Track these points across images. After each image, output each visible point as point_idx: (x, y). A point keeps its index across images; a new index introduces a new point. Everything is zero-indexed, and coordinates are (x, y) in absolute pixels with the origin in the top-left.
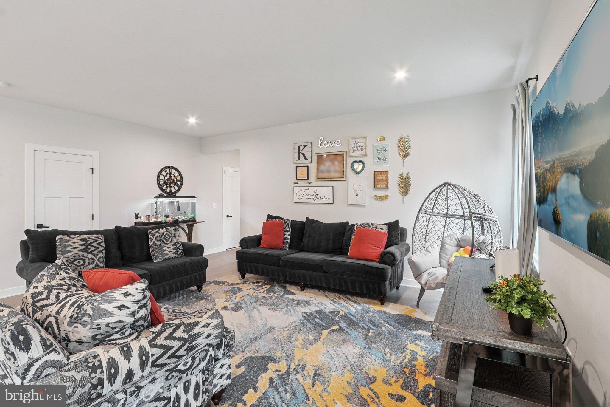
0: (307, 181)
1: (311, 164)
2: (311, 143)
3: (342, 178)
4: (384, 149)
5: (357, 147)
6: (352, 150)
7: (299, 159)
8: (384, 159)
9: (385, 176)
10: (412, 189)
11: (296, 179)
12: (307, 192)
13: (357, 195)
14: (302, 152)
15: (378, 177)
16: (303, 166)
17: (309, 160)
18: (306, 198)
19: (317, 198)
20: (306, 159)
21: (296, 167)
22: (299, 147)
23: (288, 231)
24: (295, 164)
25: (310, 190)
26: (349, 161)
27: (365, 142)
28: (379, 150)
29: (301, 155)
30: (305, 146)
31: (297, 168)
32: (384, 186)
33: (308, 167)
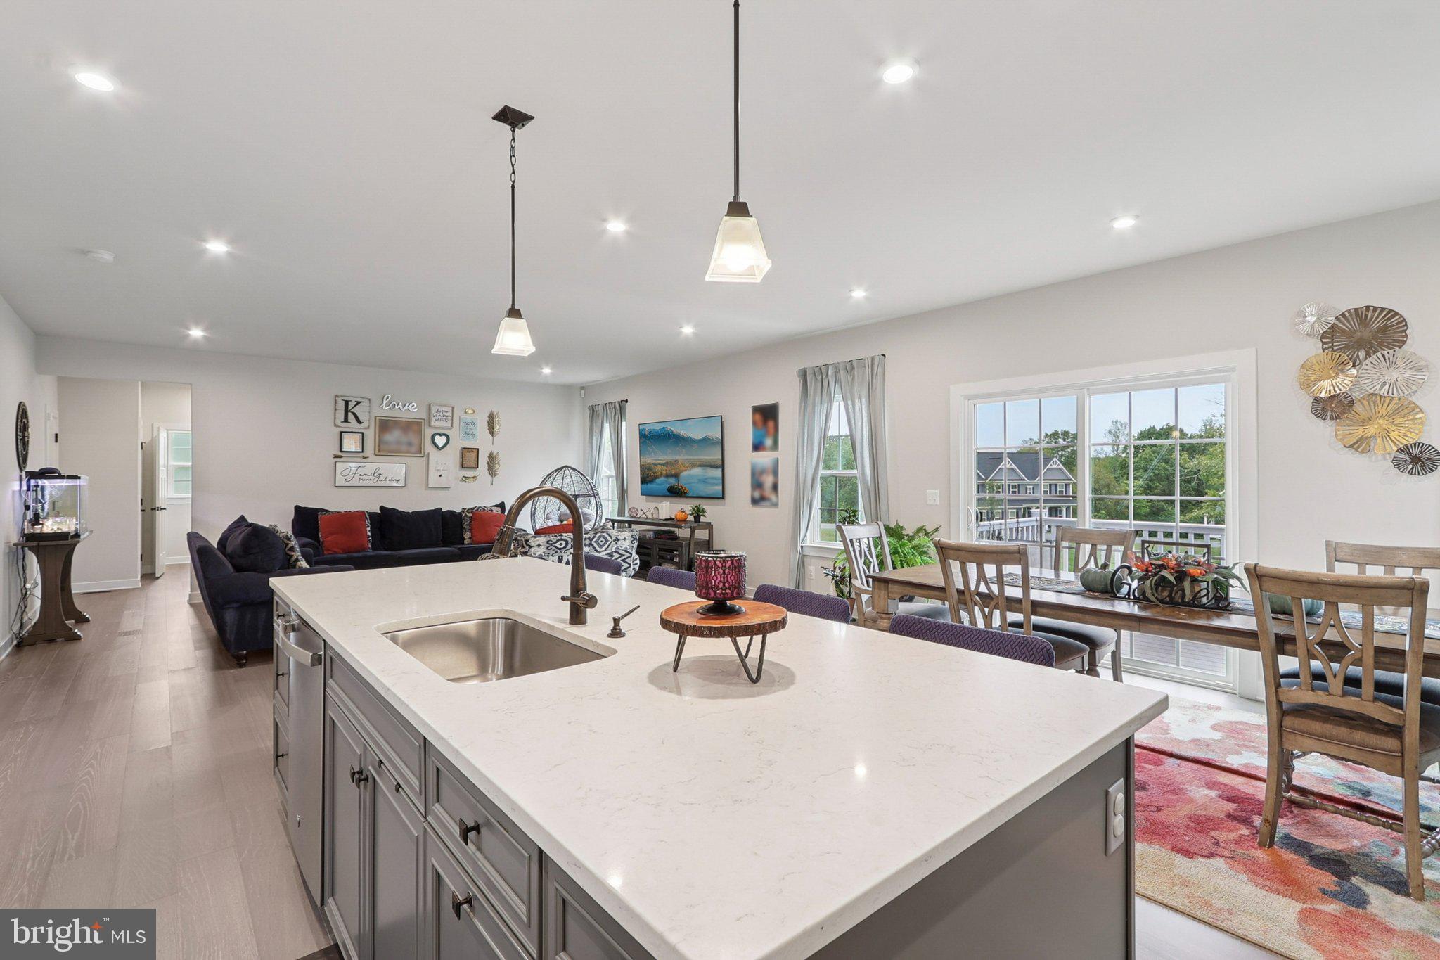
0: (361, 455)
1: (368, 430)
2: (369, 400)
3: (419, 452)
4: (473, 423)
5: (440, 416)
6: (433, 419)
7: (346, 420)
8: (473, 435)
9: (474, 454)
10: (501, 469)
11: (341, 451)
12: (362, 471)
13: (440, 476)
14: (352, 411)
15: (467, 454)
16: (352, 432)
17: (365, 424)
18: (360, 479)
19: (381, 478)
20: (359, 422)
21: (341, 432)
22: (347, 403)
23: (368, 527)
24: (339, 427)
25: (369, 468)
26: (428, 433)
27: (451, 411)
28: (466, 424)
29: (350, 416)
30: (358, 403)
31: (343, 434)
32: (474, 466)
33: (362, 433)
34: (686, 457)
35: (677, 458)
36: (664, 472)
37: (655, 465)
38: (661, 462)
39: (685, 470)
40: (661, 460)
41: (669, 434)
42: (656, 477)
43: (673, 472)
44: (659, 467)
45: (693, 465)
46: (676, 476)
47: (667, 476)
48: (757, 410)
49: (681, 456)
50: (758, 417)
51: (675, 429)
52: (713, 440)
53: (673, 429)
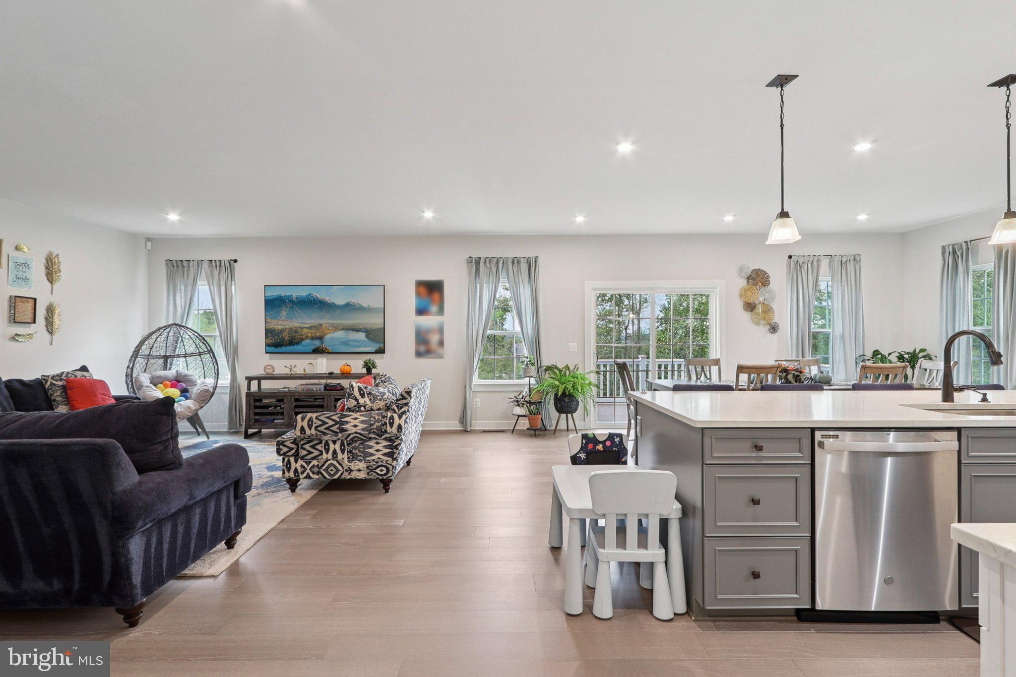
34: (330, 321)
35: (322, 322)
36: (310, 335)
37: (302, 328)
38: (307, 326)
39: (329, 333)
40: (307, 324)
41: (314, 300)
42: (303, 340)
43: (318, 334)
44: (305, 331)
45: (336, 328)
46: (321, 338)
47: (313, 338)
48: (420, 284)
49: (325, 320)
50: (423, 290)
51: (321, 295)
52: (354, 305)
53: (318, 296)
